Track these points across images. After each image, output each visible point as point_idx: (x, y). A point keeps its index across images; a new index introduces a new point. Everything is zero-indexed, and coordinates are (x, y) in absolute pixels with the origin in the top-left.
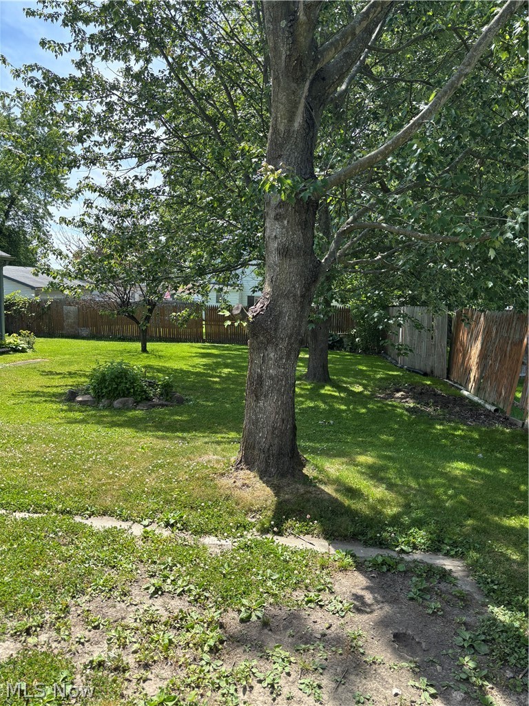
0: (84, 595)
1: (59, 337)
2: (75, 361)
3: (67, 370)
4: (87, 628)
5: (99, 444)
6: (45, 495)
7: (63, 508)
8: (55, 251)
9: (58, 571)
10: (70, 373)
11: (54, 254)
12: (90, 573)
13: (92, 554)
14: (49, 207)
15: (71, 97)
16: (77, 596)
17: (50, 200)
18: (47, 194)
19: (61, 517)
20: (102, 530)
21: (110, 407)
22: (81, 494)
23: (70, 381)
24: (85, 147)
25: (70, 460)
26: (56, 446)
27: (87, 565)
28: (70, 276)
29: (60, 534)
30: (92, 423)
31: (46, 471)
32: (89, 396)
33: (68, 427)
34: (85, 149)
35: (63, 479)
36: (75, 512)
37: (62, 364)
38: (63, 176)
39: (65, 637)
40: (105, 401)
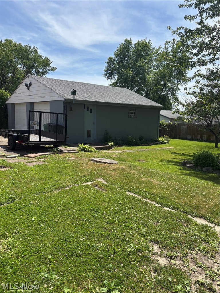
0: (194, 250)
1: (178, 139)
2: (186, 149)
3: (182, 153)
4: (196, 266)
5: (198, 186)
6: (176, 203)
7: (184, 210)
8: (182, 103)
9: (182, 236)
10: (183, 154)
11: (181, 105)
12: (196, 242)
13: (197, 234)
14: (178, 86)
15: (195, 37)
16: (191, 250)
17: (179, 83)
18: (178, 81)
19: (182, 214)
20: (201, 224)
21: (201, 170)
22: (191, 206)
23: (183, 157)
24: (198, 58)
25: (186, 191)
26: (179, 184)
27: (195, 238)
28: (187, 114)
29: (183, 221)
30: (193, 176)
31: (176, 193)
32: (192, 164)
33: (184, 176)
34: (198, 59)
35: (183, 198)
36: (188, 213)
37: (180, 150)
38: (186, 72)
39: (187, 266)
40: (199, 168)
